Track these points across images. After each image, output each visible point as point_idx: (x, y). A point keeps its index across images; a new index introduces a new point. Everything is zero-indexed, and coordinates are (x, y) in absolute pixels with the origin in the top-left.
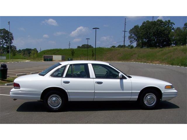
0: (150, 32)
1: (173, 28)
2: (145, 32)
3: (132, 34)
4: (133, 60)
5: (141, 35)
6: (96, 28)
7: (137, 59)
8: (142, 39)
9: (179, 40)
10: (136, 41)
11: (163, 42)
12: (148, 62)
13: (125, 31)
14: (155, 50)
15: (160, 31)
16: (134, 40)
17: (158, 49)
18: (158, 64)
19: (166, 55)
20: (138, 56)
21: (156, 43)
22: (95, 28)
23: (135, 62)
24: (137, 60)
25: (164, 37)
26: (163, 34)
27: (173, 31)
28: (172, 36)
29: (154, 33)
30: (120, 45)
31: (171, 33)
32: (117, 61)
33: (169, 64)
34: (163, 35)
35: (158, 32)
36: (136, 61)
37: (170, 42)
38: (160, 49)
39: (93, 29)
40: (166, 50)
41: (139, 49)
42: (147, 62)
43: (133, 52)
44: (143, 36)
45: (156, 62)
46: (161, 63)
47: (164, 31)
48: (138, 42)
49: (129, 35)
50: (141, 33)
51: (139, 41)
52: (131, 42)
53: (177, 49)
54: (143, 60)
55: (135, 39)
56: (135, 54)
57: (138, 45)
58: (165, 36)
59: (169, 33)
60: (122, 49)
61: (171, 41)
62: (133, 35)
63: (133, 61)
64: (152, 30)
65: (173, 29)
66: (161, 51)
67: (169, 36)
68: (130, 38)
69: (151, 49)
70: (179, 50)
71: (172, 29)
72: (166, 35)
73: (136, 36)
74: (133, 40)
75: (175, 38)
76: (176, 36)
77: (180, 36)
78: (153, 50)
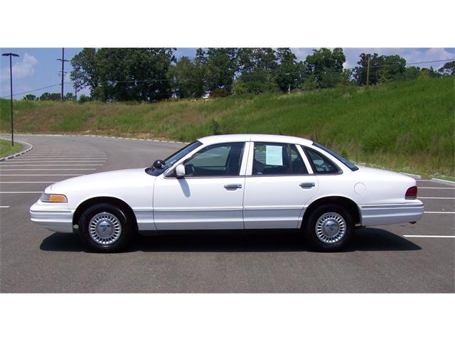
0: (122, 64)
1: (174, 57)
2: (112, 64)
3: (79, 68)
4: (88, 131)
5: (103, 71)
6: (11, 54)
7: (99, 129)
8: (104, 80)
9: (189, 86)
10: (88, 85)
11: (153, 88)
12: (125, 134)
13: (63, 61)
14: (138, 107)
15: (145, 64)
16: (85, 82)
17: (144, 106)
18: (149, 140)
19: (165, 119)
20: (101, 121)
21: (137, 90)
22: (8, 55)
23: (93, 136)
24: (97, 131)
25: (154, 77)
26: (152, 70)
27: (173, 63)
28: (172, 76)
29: (132, 68)
30: (46, 94)
31: (170, 69)
32: (48, 134)
33: (174, 138)
34: (152, 73)
35: (141, 66)
36: (97, 134)
37: (168, 90)
38: (150, 106)
39: (3, 55)
40: (162, 107)
41: (100, 106)
42: (122, 134)
43: (88, 112)
44: (107, 73)
45: (144, 135)
46: (156, 136)
47: (154, 63)
48: (93, 87)
49: (72, 69)
50: (102, 67)
51: (97, 85)
52: (77, 86)
53: (186, 106)
54: (112, 130)
55: (86, 80)
56: (92, 116)
57: (95, 95)
58: (157, 76)
59: (166, 69)
60: (57, 104)
61: (170, 88)
62: (81, 70)
63: (87, 134)
64: (127, 59)
65: (174, 59)
66: (152, 109)
67: (167, 75)
68: (75, 76)
69: (127, 104)
70: (191, 108)
71: (172, 60)
72: (160, 72)
73: (89, 71)
74: (82, 81)
75: (180, 82)
76: (181, 77)
77: (191, 77)
78: (133, 106)
